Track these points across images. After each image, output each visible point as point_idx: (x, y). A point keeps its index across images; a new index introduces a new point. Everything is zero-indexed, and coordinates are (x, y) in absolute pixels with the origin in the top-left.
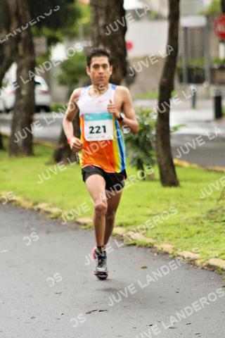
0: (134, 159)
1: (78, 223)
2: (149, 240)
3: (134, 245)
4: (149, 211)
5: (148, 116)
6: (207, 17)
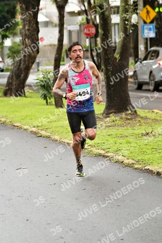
0: (43, 94)
1: (14, 126)
2: (48, 134)
3: (41, 136)
4: (49, 120)
5: (49, 73)
6: (80, 25)
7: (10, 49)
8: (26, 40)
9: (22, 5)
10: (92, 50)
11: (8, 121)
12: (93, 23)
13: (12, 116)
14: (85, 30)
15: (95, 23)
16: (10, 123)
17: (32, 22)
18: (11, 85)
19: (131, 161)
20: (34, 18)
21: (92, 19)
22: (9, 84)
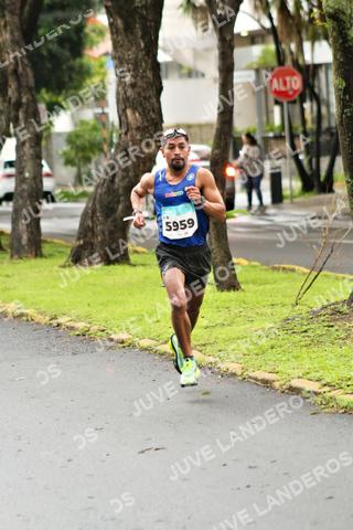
4: (205, 322)
6: (258, 71)
7: (71, 139)
8: (129, 112)
9: (115, 20)
10: (293, 137)
11: (96, 327)
12: (295, 63)
13: (103, 315)
14: (275, 81)
15: (301, 62)
16: (100, 333)
17: (143, 64)
18: (90, 234)
20: (147, 54)
21: (291, 53)
22: (86, 231)
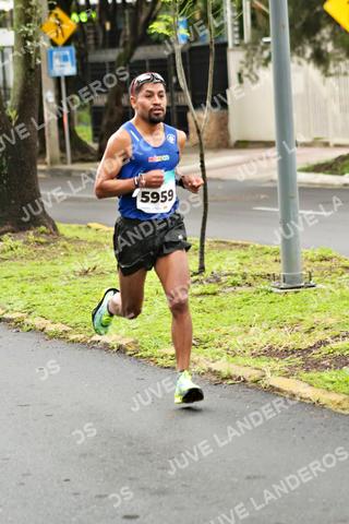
19: (61, 328)
